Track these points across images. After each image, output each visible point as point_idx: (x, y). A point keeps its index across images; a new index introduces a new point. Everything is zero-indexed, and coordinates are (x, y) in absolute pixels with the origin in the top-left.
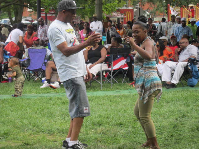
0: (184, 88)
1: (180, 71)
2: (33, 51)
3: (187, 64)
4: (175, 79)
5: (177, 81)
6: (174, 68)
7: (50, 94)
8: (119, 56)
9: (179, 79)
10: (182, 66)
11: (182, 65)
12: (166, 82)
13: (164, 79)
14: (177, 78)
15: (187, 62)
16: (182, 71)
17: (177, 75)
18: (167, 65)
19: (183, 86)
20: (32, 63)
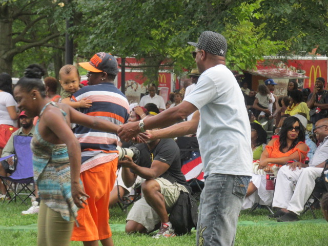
0: (316, 221)
1: (307, 185)
2: (23, 142)
3: (323, 172)
4: (295, 203)
5: (299, 207)
6: (296, 179)
8: (195, 155)
9: (304, 204)
10: (310, 177)
11: (311, 174)
12: (280, 209)
13: (277, 202)
14: (301, 201)
15: (322, 169)
17: (300, 195)
18: (284, 173)
19: (315, 218)
20: (21, 165)
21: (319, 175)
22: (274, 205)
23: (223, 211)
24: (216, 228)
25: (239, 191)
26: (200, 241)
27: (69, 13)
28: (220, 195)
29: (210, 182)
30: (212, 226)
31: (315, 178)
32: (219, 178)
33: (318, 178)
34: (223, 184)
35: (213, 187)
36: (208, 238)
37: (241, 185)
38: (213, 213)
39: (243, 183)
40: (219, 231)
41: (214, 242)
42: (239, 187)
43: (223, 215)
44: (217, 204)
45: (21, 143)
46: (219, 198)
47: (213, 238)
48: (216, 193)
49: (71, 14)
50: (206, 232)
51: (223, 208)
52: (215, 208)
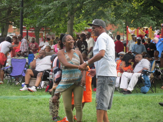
0: (138, 94)
1: (135, 80)
2: (15, 61)
3: (141, 75)
4: (130, 87)
5: (132, 89)
6: (130, 78)
7: (28, 96)
9: (134, 86)
10: (136, 77)
11: (137, 76)
12: (123, 89)
13: (122, 86)
14: (132, 86)
15: (141, 74)
16: (136, 80)
18: (125, 75)
19: (137, 93)
20: (14, 70)
21: (140, 76)
22: (121, 87)
23: (104, 92)
24: (101, 99)
25: (110, 83)
26: (96, 105)
27: (30, 10)
28: (103, 85)
29: (99, 80)
30: (100, 98)
31: (138, 77)
32: (102, 79)
33: (139, 77)
34: (104, 81)
35: (100, 82)
36: (99, 103)
37: (111, 81)
38: (100, 93)
39: (112, 80)
40: (103, 100)
41: (101, 104)
42: (110, 82)
43: (104, 94)
44: (101, 89)
45: (14, 62)
46: (102, 87)
47: (100, 103)
48: (101, 85)
49: (31, 10)
50: (98, 101)
51: (104, 91)
52: (101, 91)
